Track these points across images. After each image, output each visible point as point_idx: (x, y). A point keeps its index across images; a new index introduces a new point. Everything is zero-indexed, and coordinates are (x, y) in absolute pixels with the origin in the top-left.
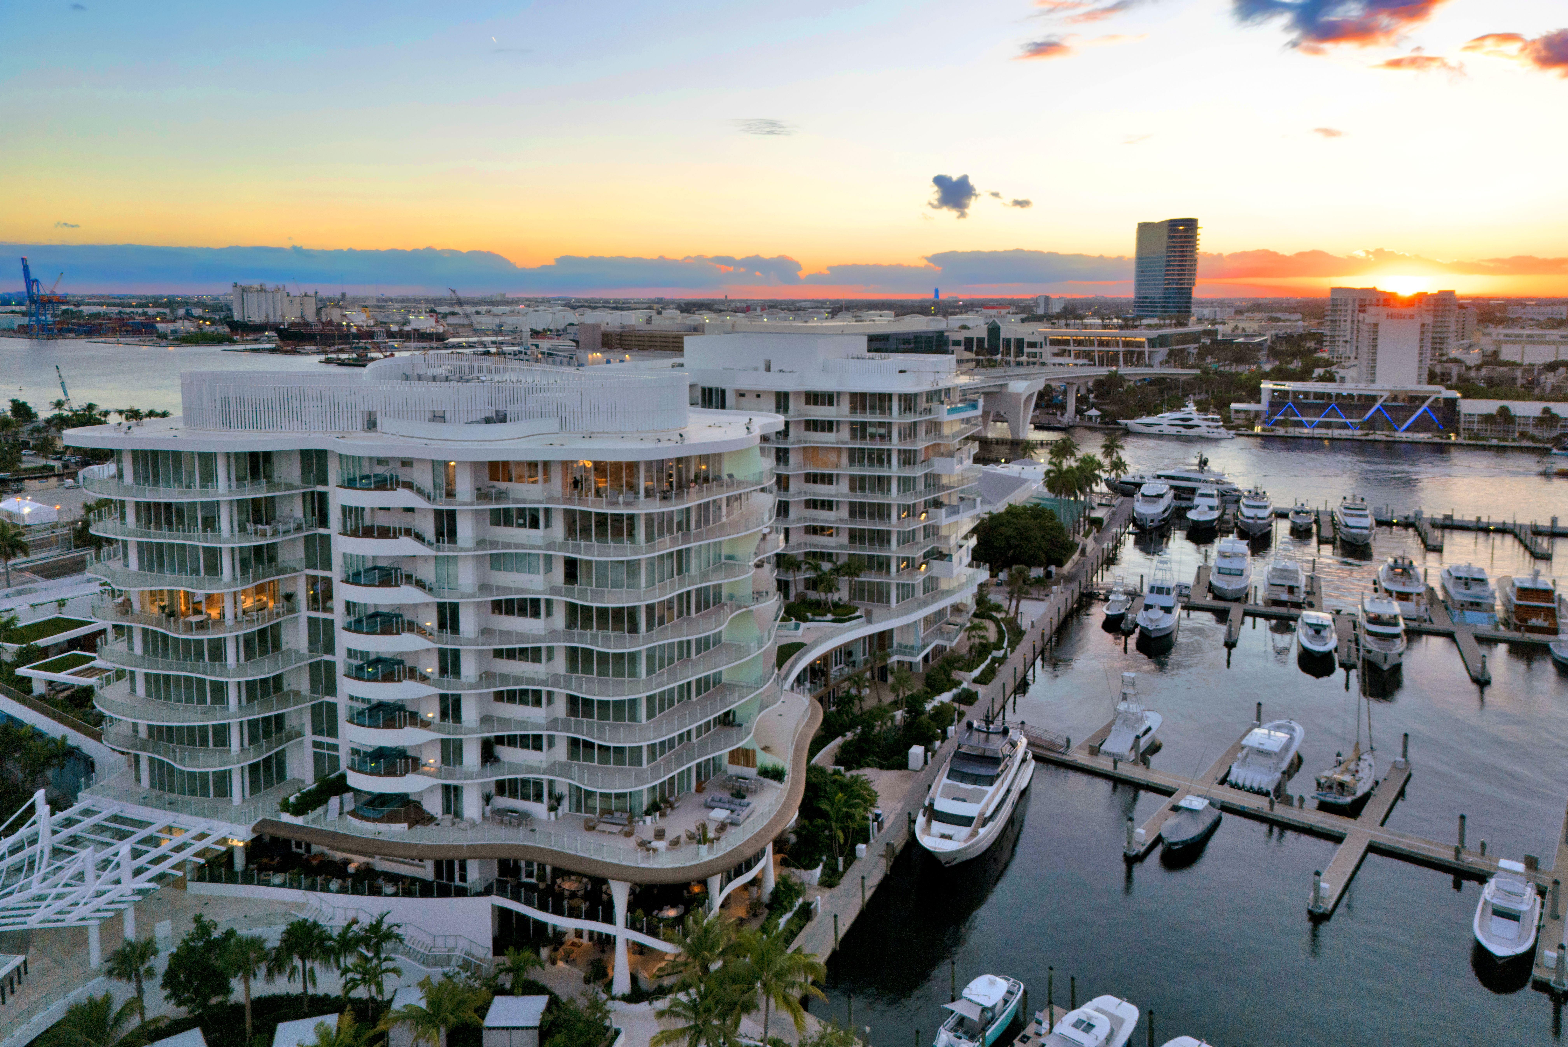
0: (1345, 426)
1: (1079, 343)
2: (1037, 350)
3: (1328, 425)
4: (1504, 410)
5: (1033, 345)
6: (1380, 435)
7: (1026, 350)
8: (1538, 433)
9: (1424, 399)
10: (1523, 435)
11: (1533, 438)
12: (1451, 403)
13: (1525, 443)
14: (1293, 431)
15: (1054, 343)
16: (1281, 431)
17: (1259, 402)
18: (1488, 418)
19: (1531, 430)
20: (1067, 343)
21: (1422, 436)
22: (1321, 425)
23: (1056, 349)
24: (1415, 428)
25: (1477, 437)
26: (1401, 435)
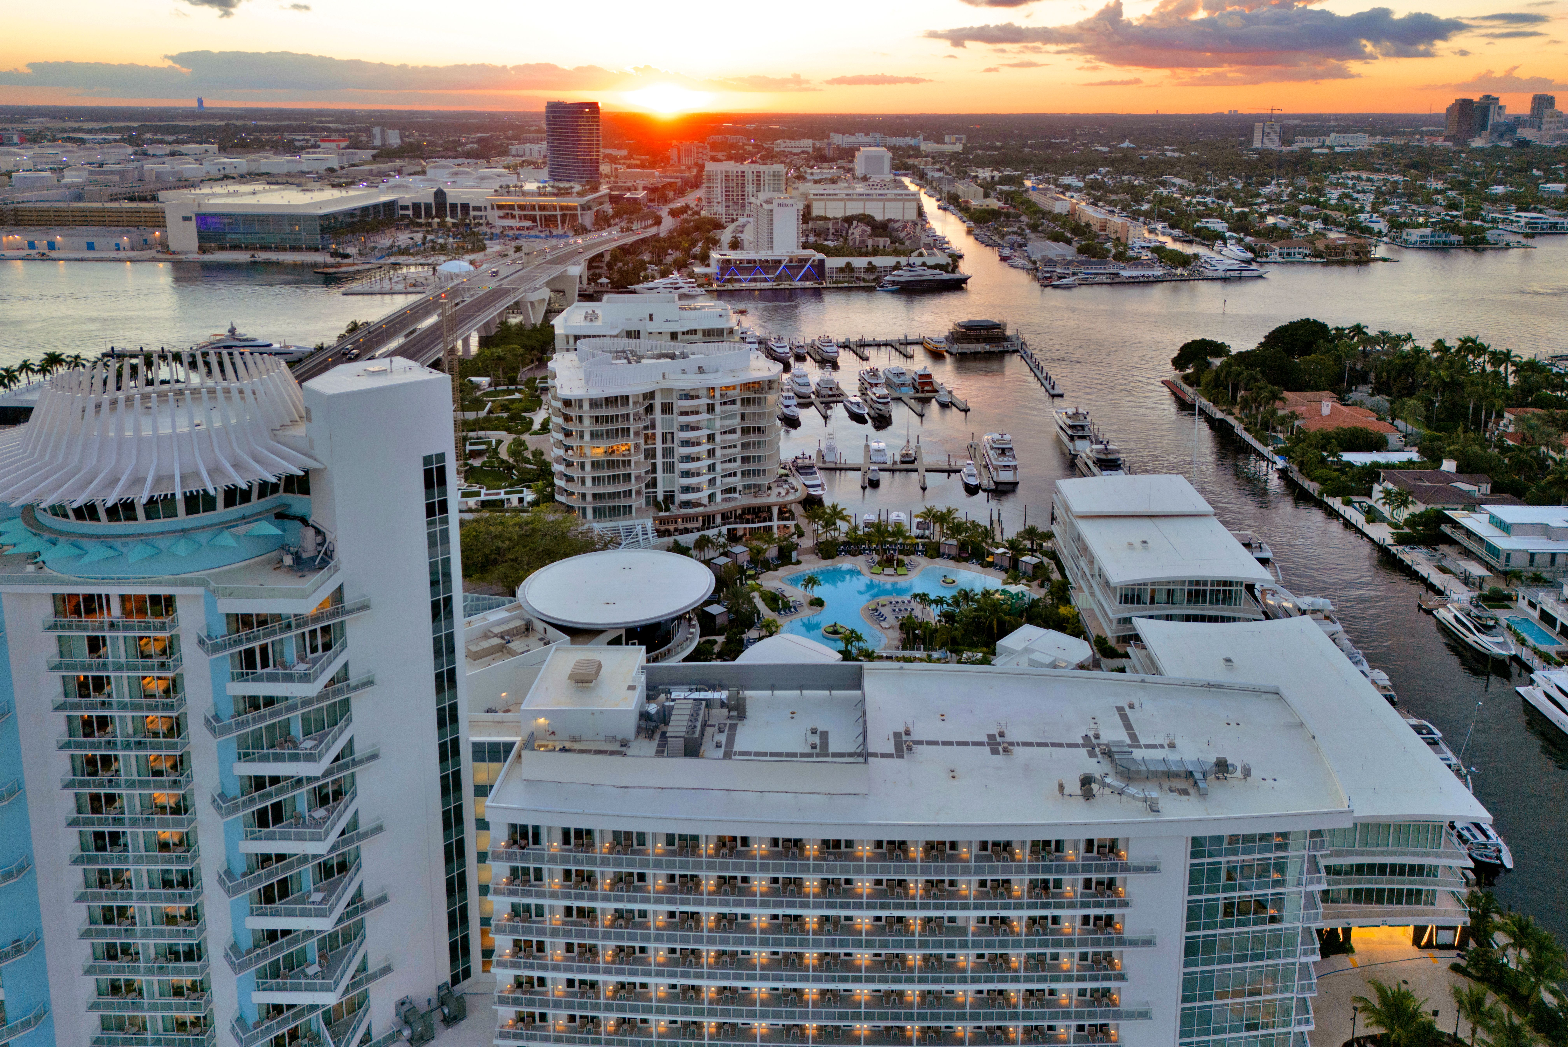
0: (766, 280)
1: (522, 207)
2: (483, 213)
3: (755, 280)
4: (848, 264)
5: (476, 209)
6: (785, 285)
7: (472, 213)
8: (866, 277)
9: (806, 260)
10: (858, 278)
11: (864, 280)
12: (822, 261)
13: (862, 284)
14: (737, 286)
15: (500, 207)
16: (729, 286)
17: (708, 266)
18: (841, 270)
19: (863, 275)
20: (511, 207)
21: (808, 284)
22: (751, 281)
23: (501, 213)
24: (805, 278)
25: (836, 282)
26: (798, 284)
